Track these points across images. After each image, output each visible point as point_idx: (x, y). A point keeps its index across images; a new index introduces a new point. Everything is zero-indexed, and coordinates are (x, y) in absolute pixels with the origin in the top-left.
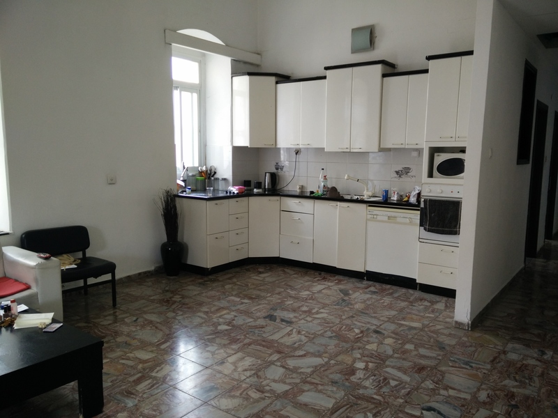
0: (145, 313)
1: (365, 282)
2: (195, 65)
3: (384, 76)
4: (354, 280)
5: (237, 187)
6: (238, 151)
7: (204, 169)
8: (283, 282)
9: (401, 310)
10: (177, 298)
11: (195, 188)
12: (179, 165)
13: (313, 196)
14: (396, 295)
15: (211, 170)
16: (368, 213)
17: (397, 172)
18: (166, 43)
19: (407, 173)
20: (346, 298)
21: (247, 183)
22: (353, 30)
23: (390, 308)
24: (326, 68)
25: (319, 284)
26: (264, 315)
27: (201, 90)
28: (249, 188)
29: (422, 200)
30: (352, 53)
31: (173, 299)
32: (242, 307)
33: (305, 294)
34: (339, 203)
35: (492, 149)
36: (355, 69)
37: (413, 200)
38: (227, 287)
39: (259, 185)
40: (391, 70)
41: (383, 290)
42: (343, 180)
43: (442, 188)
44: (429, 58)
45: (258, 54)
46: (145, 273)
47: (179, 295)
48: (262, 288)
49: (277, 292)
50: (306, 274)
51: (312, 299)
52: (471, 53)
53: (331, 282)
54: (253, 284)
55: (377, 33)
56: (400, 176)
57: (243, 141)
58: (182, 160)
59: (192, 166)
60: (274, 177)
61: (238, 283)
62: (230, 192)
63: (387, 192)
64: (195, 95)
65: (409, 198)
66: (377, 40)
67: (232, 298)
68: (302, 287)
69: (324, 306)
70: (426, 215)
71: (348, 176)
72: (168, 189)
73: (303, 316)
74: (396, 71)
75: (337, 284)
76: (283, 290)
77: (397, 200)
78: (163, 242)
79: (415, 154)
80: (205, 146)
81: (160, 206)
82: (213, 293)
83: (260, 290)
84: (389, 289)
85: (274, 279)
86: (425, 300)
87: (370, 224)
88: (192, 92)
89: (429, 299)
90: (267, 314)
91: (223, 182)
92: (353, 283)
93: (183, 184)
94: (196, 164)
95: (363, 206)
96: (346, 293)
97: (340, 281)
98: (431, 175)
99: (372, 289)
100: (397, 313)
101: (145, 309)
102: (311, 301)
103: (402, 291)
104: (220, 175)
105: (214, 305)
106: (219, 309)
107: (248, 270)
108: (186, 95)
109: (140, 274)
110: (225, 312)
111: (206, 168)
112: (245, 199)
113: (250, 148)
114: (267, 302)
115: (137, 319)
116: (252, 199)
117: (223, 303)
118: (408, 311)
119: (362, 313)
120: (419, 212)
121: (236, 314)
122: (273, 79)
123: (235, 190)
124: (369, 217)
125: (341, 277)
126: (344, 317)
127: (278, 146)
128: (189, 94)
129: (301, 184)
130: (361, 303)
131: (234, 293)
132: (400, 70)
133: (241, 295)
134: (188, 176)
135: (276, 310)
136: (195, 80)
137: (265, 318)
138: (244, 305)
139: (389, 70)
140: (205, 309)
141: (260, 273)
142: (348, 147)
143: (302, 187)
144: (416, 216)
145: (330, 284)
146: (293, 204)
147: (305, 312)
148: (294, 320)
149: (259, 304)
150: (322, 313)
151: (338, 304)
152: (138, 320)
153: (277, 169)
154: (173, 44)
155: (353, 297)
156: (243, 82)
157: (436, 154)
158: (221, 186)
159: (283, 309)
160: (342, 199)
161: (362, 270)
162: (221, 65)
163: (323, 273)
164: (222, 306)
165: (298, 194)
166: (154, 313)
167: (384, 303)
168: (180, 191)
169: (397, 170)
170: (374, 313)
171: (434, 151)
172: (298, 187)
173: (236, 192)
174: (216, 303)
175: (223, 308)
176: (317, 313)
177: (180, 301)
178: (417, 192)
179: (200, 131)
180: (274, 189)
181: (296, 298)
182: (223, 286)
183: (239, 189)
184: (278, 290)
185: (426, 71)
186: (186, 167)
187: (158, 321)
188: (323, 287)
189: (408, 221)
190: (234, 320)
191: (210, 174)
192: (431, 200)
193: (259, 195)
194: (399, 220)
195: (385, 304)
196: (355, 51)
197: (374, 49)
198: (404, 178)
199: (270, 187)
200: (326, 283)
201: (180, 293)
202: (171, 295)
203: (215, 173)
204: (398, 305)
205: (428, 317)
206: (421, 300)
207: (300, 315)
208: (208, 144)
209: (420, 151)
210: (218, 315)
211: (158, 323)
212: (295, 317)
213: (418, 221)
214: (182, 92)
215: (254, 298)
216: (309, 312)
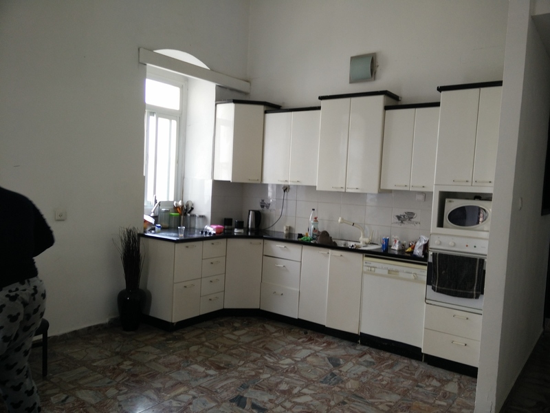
0: (80, 387)
1: (359, 347)
2: (177, 90)
3: (387, 108)
4: (345, 343)
5: (215, 227)
6: (218, 185)
7: (180, 203)
8: (260, 343)
9: (405, 393)
10: (126, 365)
11: (167, 225)
12: (149, 199)
13: (301, 241)
14: (397, 369)
15: (187, 206)
16: (365, 264)
17: (399, 217)
18: (139, 63)
19: (410, 218)
20: (336, 371)
21: (227, 222)
22: (352, 58)
23: (391, 389)
24: (321, 98)
25: (304, 348)
26: (232, 396)
27: (181, 117)
28: (230, 227)
29: (431, 253)
30: (351, 82)
31: (121, 367)
32: (204, 382)
33: (286, 362)
34: (330, 251)
35: (522, 198)
36: (354, 99)
37: (418, 252)
38: (193, 348)
39: (240, 225)
40: (394, 102)
41: (381, 360)
42: (335, 224)
43: (454, 241)
44: (441, 89)
45: (247, 81)
46: (96, 327)
47: (130, 360)
48: (234, 351)
49: (252, 358)
50: (289, 332)
51: (294, 371)
52: (499, 83)
53: (319, 346)
54: (224, 346)
55: (379, 61)
56: (402, 222)
57: (226, 175)
58: (155, 193)
59: (166, 200)
60: (259, 216)
61: (207, 344)
62: (206, 233)
63: (387, 241)
64: (174, 123)
65: (413, 248)
66: (378, 70)
67: (195, 367)
68: (282, 351)
69: (309, 383)
70: (435, 272)
71: (342, 219)
72: (131, 227)
73: (280, 400)
74: (399, 103)
75: (326, 348)
76: (259, 355)
77: (399, 251)
78: (122, 289)
79: (420, 197)
80: (183, 178)
81: (120, 247)
82: (173, 358)
83: (231, 355)
84: (388, 359)
85: (250, 339)
86: (433, 377)
87: (366, 276)
88: (171, 119)
89: (437, 377)
90: (234, 395)
91: (201, 219)
92: (345, 348)
93: (152, 221)
94: (172, 199)
95: (360, 256)
96: (335, 362)
97: (329, 344)
98: (440, 224)
99: (368, 357)
100: (399, 397)
101: (81, 382)
102: (292, 375)
103: (404, 362)
104: (197, 212)
105: (171, 378)
106: (176, 385)
107: (221, 325)
108: (163, 122)
109: (89, 328)
110: (182, 389)
111: (182, 203)
112: (223, 241)
113: (232, 183)
114: (237, 374)
115: (67, 398)
116: (231, 241)
117: (183, 376)
118: (414, 394)
119: (357, 396)
120: (426, 268)
121: (195, 393)
122: (261, 108)
123: (211, 230)
124: (366, 269)
125: (330, 339)
126: (332, 403)
127: (265, 182)
128: (168, 121)
129: (288, 225)
130: (355, 379)
131: (199, 359)
132: (404, 102)
133: (207, 363)
134: (160, 211)
135: (248, 387)
136: (175, 105)
137: (232, 401)
138: (208, 378)
139: (393, 103)
140: (157, 384)
141: (236, 329)
142: (344, 186)
143: (290, 229)
144: (422, 271)
145: (317, 348)
146: (278, 248)
147: (284, 392)
148: (269, 406)
149: (228, 378)
150: (305, 394)
151: (325, 381)
152: (68, 401)
153: (262, 206)
154: (148, 64)
155: (344, 369)
156: (227, 111)
157: (447, 200)
158: (198, 224)
159: (258, 388)
160: (334, 246)
161: (356, 332)
162: (205, 91)
163: (309, 331)
164: (180, 380)
165: (284, 238)
166: (91, 389)
167: (382, 380)
168: (149, 229)
169: (399, 215)
170: (372, 397)
171: (445, 196)
172: (285, 228)
173: (213, 232)
174: (173, 375)
175: (181, 383)
176: (300, 394)
177: (129, 370)
178: (424, 242)
179: (177, 162)
180: (259, 229)
181: (274, 369)
182: (188, 347)
183: (217, 229)
184: (255, 355)
185: (437, 104)
186: (158, 202)
187: (93, 402)
188: (308, 352)
189: (412, 276)
190: (191, 404)
191: (186, 210)
192: (441, 255)
193: (239, 237)
194: (401, 275)
195: (384, 383)
196: (353, 80)
197: (375, 79)
198: (407, 225)
199: (254, 227)
200: (312, 346)
201: (132, 357)
202: (120, 360)
203: (192, 209)
204: (400, 385)
205: (439, 405)
206: (429, 377)
207: (278, 397)
208: (186, 176)
209: (427, 195)
210: (173, 394)
211: (92, 405)
212: (271, 401)
213: (425, 279)
214: (159, 119)
215: (224, 368)
216: (288, 393)
